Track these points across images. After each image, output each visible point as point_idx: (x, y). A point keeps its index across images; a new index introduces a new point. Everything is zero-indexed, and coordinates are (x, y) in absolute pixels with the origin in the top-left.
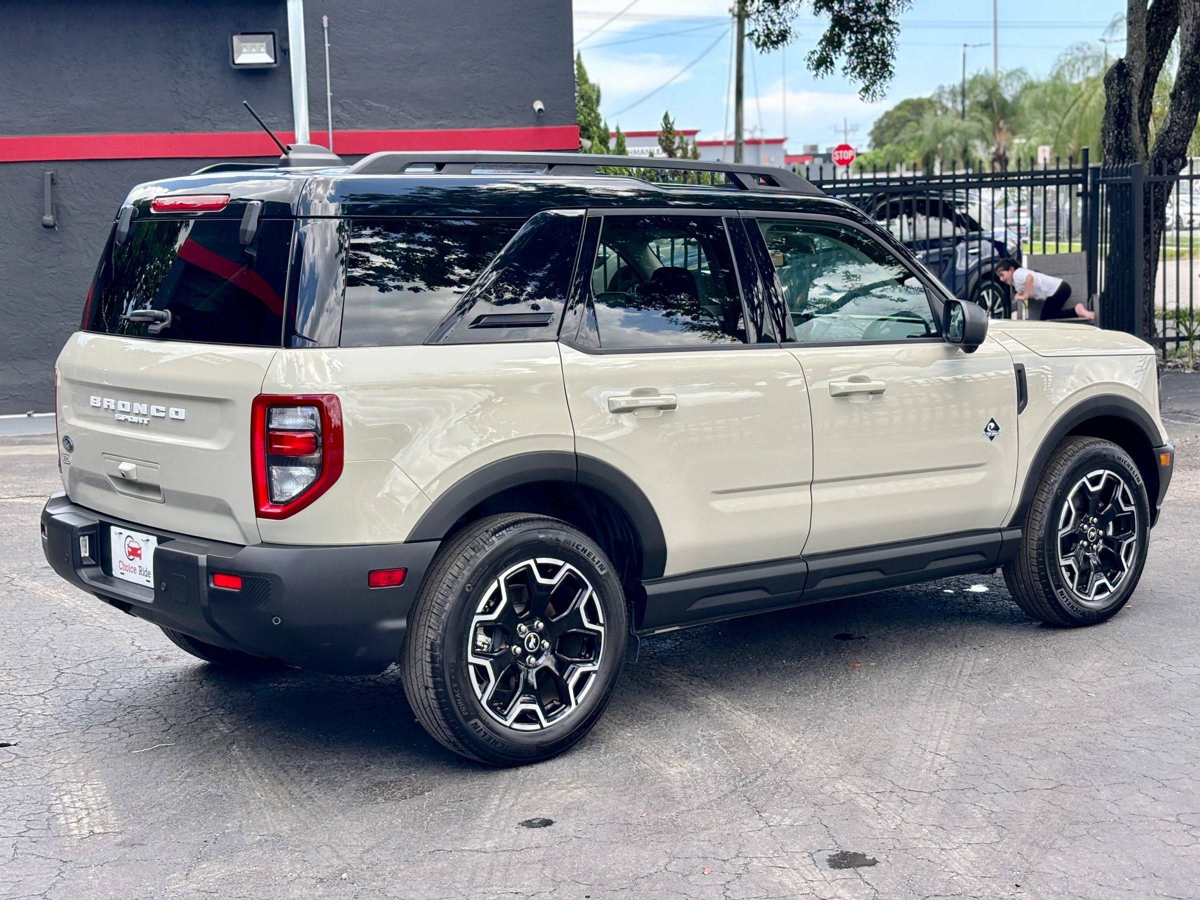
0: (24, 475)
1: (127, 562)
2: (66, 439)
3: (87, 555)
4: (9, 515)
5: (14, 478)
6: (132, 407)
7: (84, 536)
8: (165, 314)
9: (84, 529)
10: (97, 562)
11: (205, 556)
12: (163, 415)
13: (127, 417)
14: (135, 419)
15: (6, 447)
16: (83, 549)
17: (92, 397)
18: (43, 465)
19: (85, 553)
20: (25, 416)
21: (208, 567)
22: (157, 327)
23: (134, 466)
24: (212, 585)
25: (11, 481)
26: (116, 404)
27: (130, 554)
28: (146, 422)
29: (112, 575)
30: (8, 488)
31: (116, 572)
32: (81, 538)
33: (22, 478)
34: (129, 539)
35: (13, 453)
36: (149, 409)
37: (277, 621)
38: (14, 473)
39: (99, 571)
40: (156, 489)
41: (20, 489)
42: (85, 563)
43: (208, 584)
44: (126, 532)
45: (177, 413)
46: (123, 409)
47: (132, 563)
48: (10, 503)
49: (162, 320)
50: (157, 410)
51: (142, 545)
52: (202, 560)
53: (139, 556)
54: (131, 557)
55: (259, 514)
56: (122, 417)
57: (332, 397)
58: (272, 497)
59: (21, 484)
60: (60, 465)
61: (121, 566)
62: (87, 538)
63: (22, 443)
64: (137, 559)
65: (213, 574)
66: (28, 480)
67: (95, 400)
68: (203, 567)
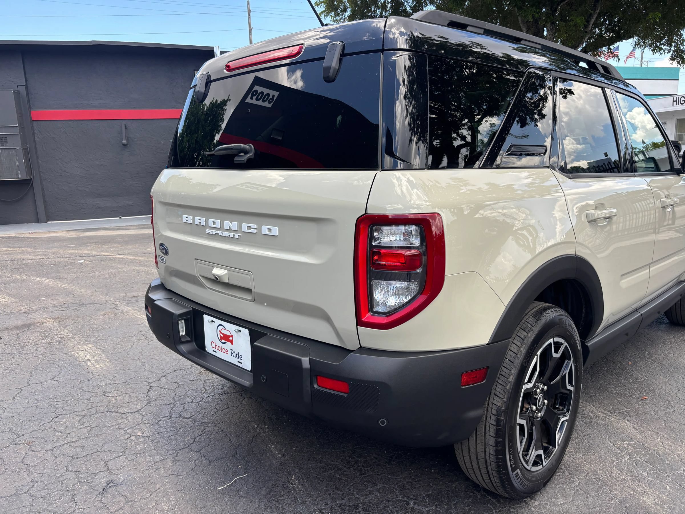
0: (120, 244)
1: (219, 344)
2: (162, 245)
3: (184, 333)
4: (113, 265)
5: (115, 245)
6: (222, 224)
7: (181, 320)
8: (248, 147)
9: (181, 316)
10: (191, 338)
11: (307, 359)
12: (255, 231)
13: (218, 232)
14: (226, 234)
15: (112, 231)
16: (181, 330)
17: (184, 216)
18: (127, 239)
19: (182, 333)
20: (119, 218)
21: (311, 369)
22: (244, 158)
23: (226, 272)
24: (316, 386)
25: (114, 247)
26: (207, 222)
27: (222, 338)
28: (237, 237)
29: (205, 351)
30: (113, 250)
31: (209, 348)
32: (180, 322)
33: (119, 245)
34: (220, 328)
35: (114, 234)
36: (240, 226)
37: (383, 423)
38: (115, 243)
39: (193, 346)
40: (248, 290)
41: (118, 251)
42: (183, 340)
43: (312, 384)
44: (218, 322)
45: (270, 230)
46: (213, 226)
47: (224, 346)
48: (114, 258)
49: (246, 152)
50: (249, 227)
51: (234, 334)
52: (306, 362)
53: (232, 342)
54: (223, 341)
55: (360, 322)
56: (213, 232)
57: (434, 215)
58: (372, 307)
59: (118, 248)
60: (156, 262)
61: (214, 345)
62: (183, 321)
63: (118, 229)
64: (229, 344)
65: (316, 376)
66: (121, 247)
67: (187, 218)
68: (306, 369)
